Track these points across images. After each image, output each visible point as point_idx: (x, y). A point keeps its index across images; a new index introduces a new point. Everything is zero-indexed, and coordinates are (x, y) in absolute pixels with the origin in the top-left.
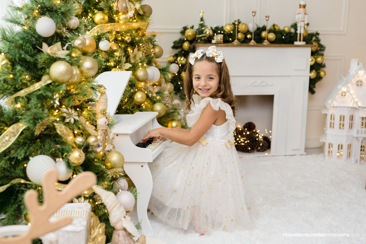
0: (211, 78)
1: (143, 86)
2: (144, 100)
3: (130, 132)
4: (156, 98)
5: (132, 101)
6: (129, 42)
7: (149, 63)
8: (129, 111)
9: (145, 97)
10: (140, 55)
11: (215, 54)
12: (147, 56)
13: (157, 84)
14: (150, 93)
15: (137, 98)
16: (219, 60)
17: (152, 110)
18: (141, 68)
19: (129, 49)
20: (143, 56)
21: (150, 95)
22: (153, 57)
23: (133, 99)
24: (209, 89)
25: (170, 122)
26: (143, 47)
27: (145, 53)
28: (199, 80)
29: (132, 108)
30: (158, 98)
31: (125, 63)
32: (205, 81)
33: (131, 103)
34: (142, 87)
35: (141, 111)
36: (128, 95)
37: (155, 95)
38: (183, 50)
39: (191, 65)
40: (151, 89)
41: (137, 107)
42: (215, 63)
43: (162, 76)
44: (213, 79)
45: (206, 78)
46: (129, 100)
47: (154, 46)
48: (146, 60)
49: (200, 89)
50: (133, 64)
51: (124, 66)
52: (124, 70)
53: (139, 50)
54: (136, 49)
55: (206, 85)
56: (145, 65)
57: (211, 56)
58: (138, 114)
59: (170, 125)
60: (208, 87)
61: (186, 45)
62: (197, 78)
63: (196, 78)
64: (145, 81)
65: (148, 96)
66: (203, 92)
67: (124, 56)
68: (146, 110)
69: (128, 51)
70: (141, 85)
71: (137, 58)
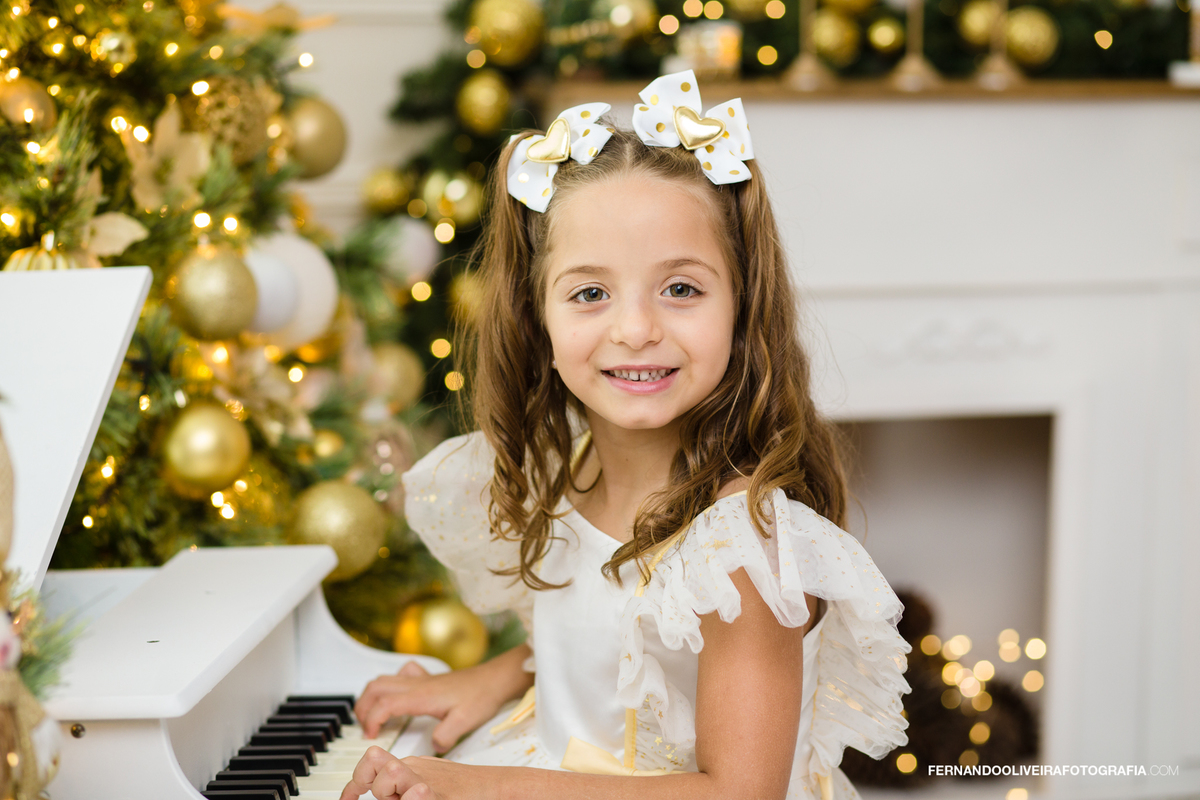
0: (681, 290)
1: (223, 374)
2: (232, 466)
3: (172, 705)
4: (311, 452)
5: (154, 475)
6: (120, 76)
7: (261, 214)
8: (131, 547)
9: (240, 442)
10: (198, 157)
11: (692, 130)
12: (245, 167)
13: (309, 354)
14: (274, 417)
15: (189, 456)
16: (724, 168)
17: (291, 533)
18: (205, 250)
19: (119, 123)
20: (218, 166)
21: (274, 430)
22: (281, 176)
23: (160, 459)
24: (674, 371)
25: (413, 611)
26: (220, 105)
27: (236, 145)
28: (597, 311)
29: (150, 525)
30: (326, 447)
31: (101, 210)
32: (647, 307)
33: (143, 490)
34: (214, 380)
35: (211, 541)
36: (125, 434)
37: (303, 428)
38: (461, 129)
39: (525, 212)
40: (279, 394)
41: (185, 518)
42: (706, 186)
43: (349, 303)
44: (699, 293)
45: (651, 289)
46: (132, 471)
47: (290, 102)
48: (244, 192)
49: (608, 373)
50: (152, 222)
51: (93, 233)
52: (93, 261)
53: (188, 126)
54: (169, 120)
55: (655, 337)
56: (231, 224)
57: (668, 140)
58: (190, 560)
59: (408, 631)
60: (664, 357)
61: (483, 98)
62: (581, 298)
63: (574, 298)
64: (233, 335)
65: (258, 442)
66: (636, 387)
67: (91, 167)
68: (245, 534)
69: (115, 136)
70: (211, 365)
71: (181, 179)
